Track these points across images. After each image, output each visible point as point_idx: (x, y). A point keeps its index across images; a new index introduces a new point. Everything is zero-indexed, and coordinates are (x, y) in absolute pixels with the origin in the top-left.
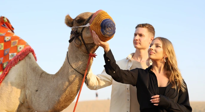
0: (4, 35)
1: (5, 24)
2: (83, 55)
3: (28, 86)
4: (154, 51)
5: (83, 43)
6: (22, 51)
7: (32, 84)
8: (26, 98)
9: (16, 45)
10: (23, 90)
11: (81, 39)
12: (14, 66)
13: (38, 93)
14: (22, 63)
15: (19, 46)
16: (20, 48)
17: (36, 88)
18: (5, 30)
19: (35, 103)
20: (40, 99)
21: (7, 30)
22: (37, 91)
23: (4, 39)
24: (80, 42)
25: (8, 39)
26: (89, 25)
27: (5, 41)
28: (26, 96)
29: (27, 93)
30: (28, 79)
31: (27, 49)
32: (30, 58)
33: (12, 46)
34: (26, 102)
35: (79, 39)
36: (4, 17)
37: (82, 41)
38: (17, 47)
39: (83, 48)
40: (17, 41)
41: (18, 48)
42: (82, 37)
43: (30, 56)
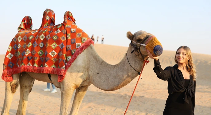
0: (70, 27)
1: (70, 18)
2: (140, 61)
3: (90, 69)
4: (182, 58)
5: (140, 54)
6: (85, 42)
7: (93, 68)
8: (89, 77)
9: (81, 37)
10: (87, 71)
11: (139, 51)
12: (80, 53)
13: (98, 75)
14: (85, 51)
15: (84, 38)
16: (84, 40)
17: (97, 72)
18: (70, 22)
19: (96, 82)
20: (101, 80)
21: (72, 22)
22: (98, 73)
23: (71, 30)
24: (138, 53)
25: (73, 30)
26: (145, 46)
27: (71, 32)
28: (89, 75)
29: (90, 74)
30: (90, 64)
31: (89, 41)
32: (92, 48)
33: (77, 37)
34: (88, 79)
35: (138, 51)
36: (69, 12)
37: (140, 53)
38: (81, 38)
39: (140, 56)
40: (81, 33)
41: (83, 40)
42: (140, 50)
43: (92, 46)
